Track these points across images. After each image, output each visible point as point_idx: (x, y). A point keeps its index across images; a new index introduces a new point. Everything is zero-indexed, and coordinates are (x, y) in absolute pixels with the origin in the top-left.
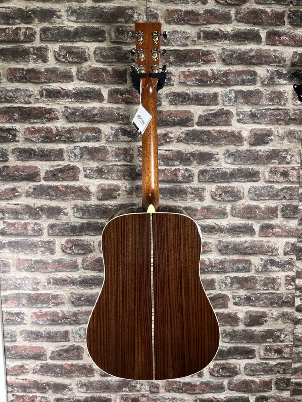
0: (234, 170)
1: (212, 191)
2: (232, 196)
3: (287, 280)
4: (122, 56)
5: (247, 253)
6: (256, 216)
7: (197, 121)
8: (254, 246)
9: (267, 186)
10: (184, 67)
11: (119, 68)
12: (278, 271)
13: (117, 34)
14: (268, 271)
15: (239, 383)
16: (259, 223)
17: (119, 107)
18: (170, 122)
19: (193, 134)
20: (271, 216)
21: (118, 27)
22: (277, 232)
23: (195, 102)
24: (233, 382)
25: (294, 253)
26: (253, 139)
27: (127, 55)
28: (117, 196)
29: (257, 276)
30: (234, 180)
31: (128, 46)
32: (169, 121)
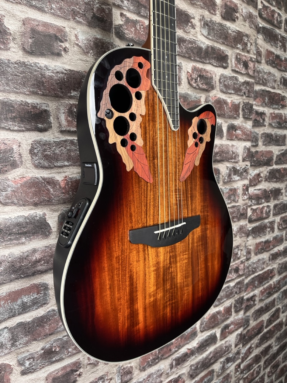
0: (208, 47)
1: (188, 72)
2: (206, 84)
3: (243, 190)
5: (217, 160)
6: (224, 113)
8: (223, 152)
9: (233, 77)
12: (238, 180)
14: (232, 181)
15: (209, 319)
16: (226, 122)
20: (235, 115)
22: (238, 135)
24: (204, 322)
25: (248, 158)
26: (224, 10)
28: (63, 53)
29: (223, 188)
30: (208, 62)
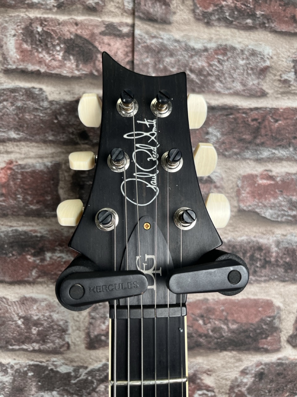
4: (42, 121)
7: (291, 332)
10: (252, 163)
11: (30, 161)
13: (25, 46)
17: (28, 296)
18: (206, 336)
19: (279, 374)
21: (32, 21)
23: (286, 271)
27: (61, 118)
31: (66, 88)
32: (200, 336)
